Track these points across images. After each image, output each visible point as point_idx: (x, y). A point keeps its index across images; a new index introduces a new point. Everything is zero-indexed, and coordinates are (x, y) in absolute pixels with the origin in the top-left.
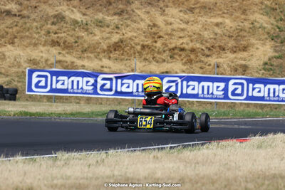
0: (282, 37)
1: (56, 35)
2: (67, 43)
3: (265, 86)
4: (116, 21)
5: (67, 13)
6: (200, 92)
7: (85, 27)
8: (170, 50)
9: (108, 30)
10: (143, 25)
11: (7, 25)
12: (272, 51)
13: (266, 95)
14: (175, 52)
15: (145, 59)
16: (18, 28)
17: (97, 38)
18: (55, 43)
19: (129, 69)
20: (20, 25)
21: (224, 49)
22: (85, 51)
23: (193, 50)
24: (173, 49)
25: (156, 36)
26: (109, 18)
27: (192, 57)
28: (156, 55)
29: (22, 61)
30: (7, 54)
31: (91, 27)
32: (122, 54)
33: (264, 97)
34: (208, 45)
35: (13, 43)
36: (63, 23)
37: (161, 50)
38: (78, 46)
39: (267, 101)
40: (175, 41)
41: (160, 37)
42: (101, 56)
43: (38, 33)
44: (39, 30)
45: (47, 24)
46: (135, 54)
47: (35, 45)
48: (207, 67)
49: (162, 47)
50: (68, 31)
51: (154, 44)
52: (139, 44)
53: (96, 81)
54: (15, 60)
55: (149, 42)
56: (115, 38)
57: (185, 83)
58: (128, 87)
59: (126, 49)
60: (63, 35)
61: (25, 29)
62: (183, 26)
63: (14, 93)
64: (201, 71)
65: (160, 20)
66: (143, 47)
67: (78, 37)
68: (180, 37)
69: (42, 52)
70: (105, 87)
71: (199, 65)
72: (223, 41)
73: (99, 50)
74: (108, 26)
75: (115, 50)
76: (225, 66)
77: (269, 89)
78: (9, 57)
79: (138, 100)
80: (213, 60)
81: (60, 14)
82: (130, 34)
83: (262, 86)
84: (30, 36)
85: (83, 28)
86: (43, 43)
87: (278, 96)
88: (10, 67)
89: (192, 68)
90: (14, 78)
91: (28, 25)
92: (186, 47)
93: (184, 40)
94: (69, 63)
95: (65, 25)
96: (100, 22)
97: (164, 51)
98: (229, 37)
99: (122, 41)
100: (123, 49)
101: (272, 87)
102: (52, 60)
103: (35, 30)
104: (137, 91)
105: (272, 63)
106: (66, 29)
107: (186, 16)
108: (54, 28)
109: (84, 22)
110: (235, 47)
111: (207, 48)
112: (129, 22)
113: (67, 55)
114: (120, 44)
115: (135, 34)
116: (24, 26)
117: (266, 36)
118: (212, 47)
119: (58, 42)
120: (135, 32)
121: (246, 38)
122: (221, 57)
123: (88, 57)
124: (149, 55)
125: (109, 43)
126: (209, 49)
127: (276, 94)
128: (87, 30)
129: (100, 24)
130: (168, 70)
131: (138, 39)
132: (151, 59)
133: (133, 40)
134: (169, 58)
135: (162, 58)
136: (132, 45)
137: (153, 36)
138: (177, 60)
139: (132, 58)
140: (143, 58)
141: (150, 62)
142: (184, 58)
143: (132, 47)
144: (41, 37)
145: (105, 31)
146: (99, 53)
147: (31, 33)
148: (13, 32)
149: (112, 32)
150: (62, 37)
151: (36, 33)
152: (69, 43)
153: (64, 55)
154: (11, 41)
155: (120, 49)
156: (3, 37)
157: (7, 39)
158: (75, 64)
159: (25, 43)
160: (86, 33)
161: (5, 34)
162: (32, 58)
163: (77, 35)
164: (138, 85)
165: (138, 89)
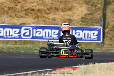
0: (92, 2)
3: (83, 31)
6: (44, 36)
8: (25, 10)
12: (86, 10)
13: (83, 37)
14: (29, 11)
15: (11, 16)
19: (1, 22)
21: (57, 10)
23: (39, 10)
24: (27, 9)
27: (39, 14)
28: (17, 13)
33: (82, 38)
34: (48, 7)
37: (20, 10)
39: (83, 40)
40: (28, 5)
41: (19, 2)
46: (4, 13)
48: (48, 20)
51: (16, 7)
52: (6, 7)
55: (13, 5)
57: (35, 30)
64: (44, 23)
66: (9, 8)
68: (32, 3)
71: (43, 19)
72: (57, 5)
76: (59, 20)
77: (85, 33)
79: (7, 40)
80: (51, 16)
83: (80, 31)
87: (90, 37)
89: (38, 21)
92: (34, 8)
93: (34, 4)
97: (22, 11)
98: (60, 2)
101: (86, 32)
104: (6, 35)
105: (86, 17)
110: (64, 8)
111: (47, 9)
117: (83, 2)
118: (51, 8)
121: (71, 3)
122: (56, 14)
124: (13, 14)
126: (49, 10)
127: (89, 36)
130: (24, 23)
131: (6, 4)
132: (14, 16)
133: (3, 4)
134: (25, 15)
135: (20, 15)
136: (2, 7)
137: (15, 2)
138: (30, 16)
139: (3, 15)
140: (9, 15)
141: (13, 18)
142: (34, 15)
143: (3, 9)
164: (6, 31)
165: (6, 33)
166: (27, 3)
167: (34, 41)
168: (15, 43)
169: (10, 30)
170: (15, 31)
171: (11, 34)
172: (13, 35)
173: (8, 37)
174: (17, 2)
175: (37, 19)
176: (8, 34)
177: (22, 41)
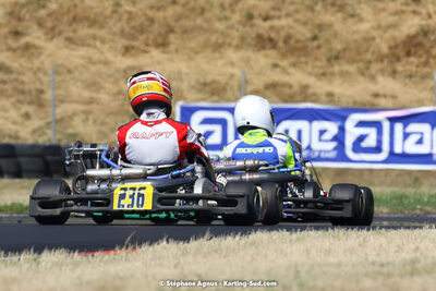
1: (268, 24)
2: (292, 42)
9: (393, 6)
16: (178, 9)
17: (365, 26)
18: (264, 42)
22: (337, 58)
29: (185, 86)
32: (426, 64)
35: (163, 45)
38: (319, 47)
42: (375, 68)
43: (226, 18)
44: (227, 13)
47: (218, 47)
50: (297, 11)
53: (342, 129)
56: (411, 25)
58: (420, 142)
59: (434, 52)
60: (283, 22)
61: (193, 10)
67: (320, 27)
69: (232, 64)
70: (364, 144)
73: (368, 56)
75: (408, 54)
84: (206, 26)
85: (333, 5)
86: (235, 43)
94: (296, 88)
99: (425, 32)
100: (428, 52)
103: (217, 11)
106: (292, 8)
108: (264, 5)
113: (291, 70)
114: (421, 39)
116: (192, 3)
119: (271, 40)
123: (344, 75)
125: (394, 39)
128: (341, 8)
144: (232, 27)
145: (384, 10)
146: (370, 62)
147: (208, 21)
148: (165, 18)
149: (403, 12)
150: (282, 28)
151: (220, 19)
152: (298, 41)
153: (285, 71)
154: (160, 40)
155: (420, 52)
156: (142, 31)
157: (151, 36)
158: (311, 91)
159: (192, 44)
160: (339, 15)
161: (147, 23)
162: (209, 79)
163: (317, 21)
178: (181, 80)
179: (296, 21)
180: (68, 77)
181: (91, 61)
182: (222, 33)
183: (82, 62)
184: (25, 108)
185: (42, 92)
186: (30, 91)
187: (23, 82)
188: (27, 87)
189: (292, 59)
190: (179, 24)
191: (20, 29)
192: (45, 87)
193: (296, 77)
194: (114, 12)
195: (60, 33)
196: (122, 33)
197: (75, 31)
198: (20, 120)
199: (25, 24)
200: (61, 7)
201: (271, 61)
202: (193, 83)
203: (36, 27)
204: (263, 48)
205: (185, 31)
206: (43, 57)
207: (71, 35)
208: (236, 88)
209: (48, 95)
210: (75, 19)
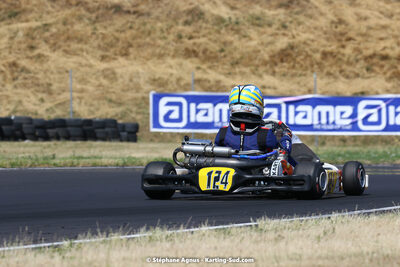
1: (192, 41)
2: (208, 53)
4: (282, 17)
5: (207, 7)
7: (235, 27)
8: (366, 59)
9: (270, 30)
10: (323, 22)
11: (116, 27)
14: (375, 62)
15: (329, 74)
16: (134, 32)
17: (253, 43)
18: (190, 53)
19: (304, 89)
20: (136, 26)
22: (237, 63)
24: (372, 57)
25: (344, 38)
26: (270, 13)
28: (344, 67)
29: (142, 81)
30: (119, 71)
31: (243, 27)
32: (294, 67)
35: (126, 55)
36: (201, 21)
37: (352, 59)
38: (225, 56)
40: (372, 45)
41: (349, 39)
42: (261, 70)
43: (165, 38)
44: (165, 34)
45: (177, 24)
46: (312, 66)
47: (161, 56)
49: (354, 55)
50: (210, 33)
51: (342, 50)
52: (318, 51)
54: (131, 80)
55: (333, 47)
56: (282, 43)
57: (392, 108)
58: (305, 117)
59: (298, 59)
60: (202, 40)
61: (143, 32)
62: (385, 21)
63: (133, 130)
65: (349, 14)
66: (325, 55)
67: (225, 43)
68: (381, 39)
69: (171, 67)
73: (257, 62)
74: (270, 25)
75: (282, 61)
78: (122, 77)
79: (320, 136)
81: (196, 8)
82: (304, 37)
84: (152, 42)
85: (232, 29)
86: (172, 53)
88: (123, 90)
90: (130, 107)
91: (148, 27)
92: (388, 52)
94: (212, 83)
95: (204, 25)
96: (258, 19)
97: (357, 61)
99: (292, 47)
100: (294, 60)
102: (188, 79)
103: (158, 33)
104: (320, 123)
106: (207, 31)
107: (389, 7)
108: (188, 30)
109: (234, 19)
112: (301, 18)
113: (209, 71)
114: (290, 51)
115: (312, 37)
116: (143, 28)
119: (194, 51)
120: (312, 33)
123: (242, 74)
124: (335, 68)
125: (272, 51)
128: (238, 32)
129: (258, 22)
130: (364, 90)
131: (316, 43)
132: (338, 73)
133: (308, 45)
134: (365, 71)
135: (354, 72)
136: (307, 52)
137: (340, 37)
138: (378, 73)
139: (309, 72)
140: (325, 71)
141: (336, 78)
142: (389, 69)
143: (308, 56)
144: (169, 43)
145: (264, 33)
146: (258, 66)
147: (153, 39)
148: (126, 38)
149: (277, 34)
150: (201, 44)
151: (161, 38)
152: (211, 52)
153: (205, 71)
154: (124, 52)
155: (289, 59)
156: (112, 45)
157: (118, 49)
158: (222, 84)
159: (145, 54)
160: (237, 36)
161: (114, 41)
162: (157, 77)
163: (223, 40)
164: (320, 113)
165: (320, 119)
166: (370, 39)
167: (389, 136)
168: (342, 143)
169: (330, 108)
170: (342, 113)
171: (331, 120)
172: (337, 122)
173: (325, 127)
174: (344, 39)
175: (396, 79)
176: (324, 121)
177: (359, 136)
178: (139, 77)
179: (210, 39)
180: (67, 75)
181: (80, 65)
182: (163, 48)
183: (76, 65)
184: (40, 95)
185: (50, 85)
186: (42, 85)
187: (37, 79)
188: (41, 82)
189: (209, 64)
190: (135, 41)
191: (34, 45)
192: (52, 82)
193: (212, 76)
194: (93, 33)
195: (60, 47)
196: (99, 47)
197: (69, 46)
198: (38, 102)
199: (37, 41)
200: (59, 30)
201: (195, 66)
202: (147, 79)
203: (43, 43)
204: (189, 57)
205: (139, 46)
206: (49, 62)
207: (66, 48)
208: (174, 83)
209: (54, 87)
210: (68, 38)
